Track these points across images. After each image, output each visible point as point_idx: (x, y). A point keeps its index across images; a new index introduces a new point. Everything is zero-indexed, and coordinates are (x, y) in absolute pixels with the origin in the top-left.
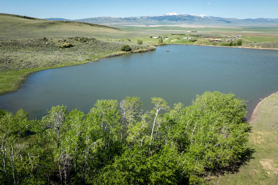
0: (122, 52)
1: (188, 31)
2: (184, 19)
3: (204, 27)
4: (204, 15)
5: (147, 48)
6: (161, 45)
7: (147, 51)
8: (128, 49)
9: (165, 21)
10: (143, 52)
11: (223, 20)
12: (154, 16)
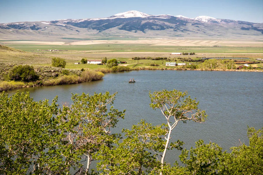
0: (13, 83)
1: (173, 53)
2: (160, 26)
3: (211, 45)
4: (208, 17)
5: (80, 75)
6: (115, 71)
7: (80, 82)
8: (29, 77)
9: (114, 30)
10: (71, 83)
11: (256, 29)
12: (84, 19)
